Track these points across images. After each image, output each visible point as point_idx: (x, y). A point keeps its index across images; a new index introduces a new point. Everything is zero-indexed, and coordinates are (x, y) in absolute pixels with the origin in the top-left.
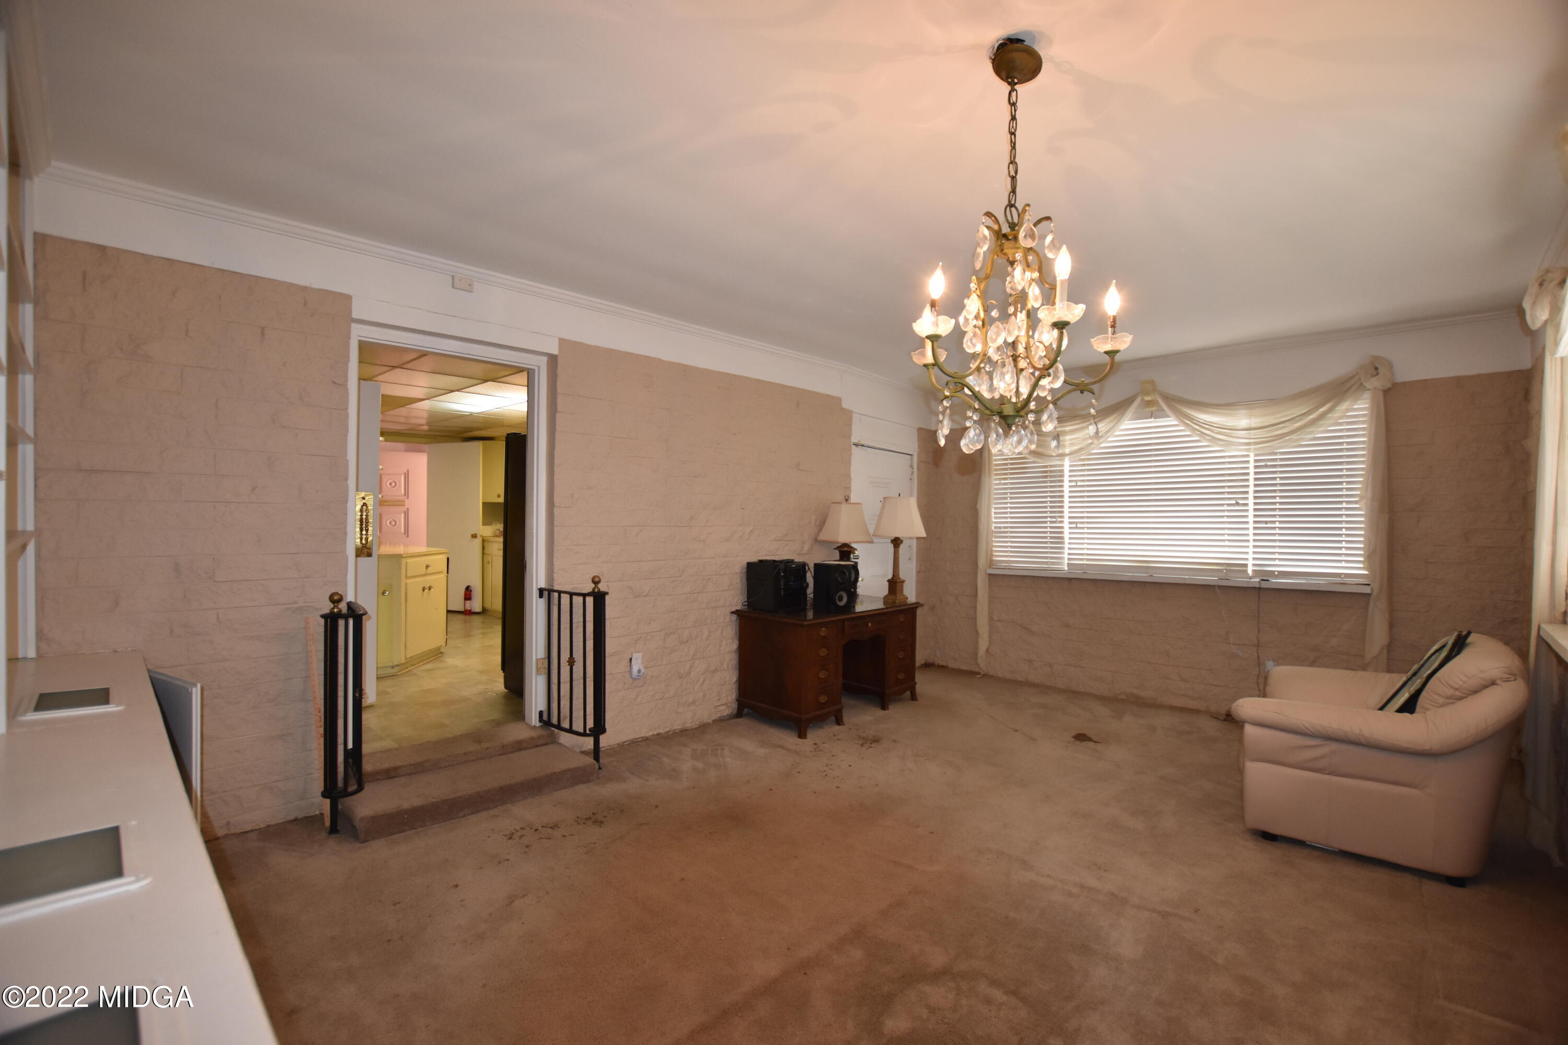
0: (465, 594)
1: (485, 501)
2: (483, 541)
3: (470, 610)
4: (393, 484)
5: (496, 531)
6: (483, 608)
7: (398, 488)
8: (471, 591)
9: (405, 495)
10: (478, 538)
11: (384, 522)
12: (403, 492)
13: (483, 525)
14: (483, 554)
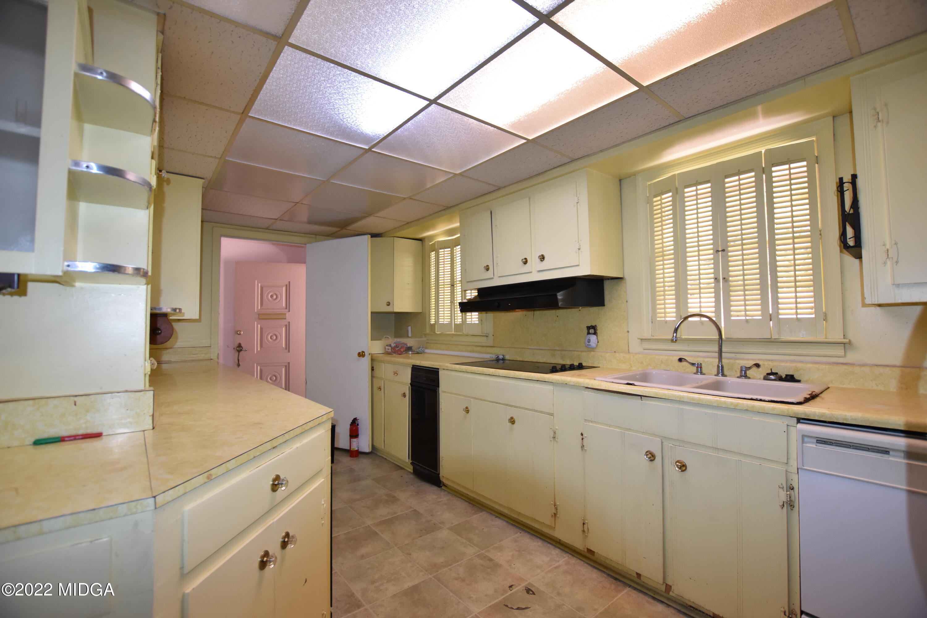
0: (351, 430)
1: (372, 311)
2: (372, 360)
3: (358, 450)
4: (275, 297)
5: (387, 347)
6: (373, 446)
7: (279, 301)
8: (358, 425)
9: (286, 308)
10: (365, 357)
11: (265, 338)
12: (284, 305)
13: (372, 339)
14: (372, 376)
